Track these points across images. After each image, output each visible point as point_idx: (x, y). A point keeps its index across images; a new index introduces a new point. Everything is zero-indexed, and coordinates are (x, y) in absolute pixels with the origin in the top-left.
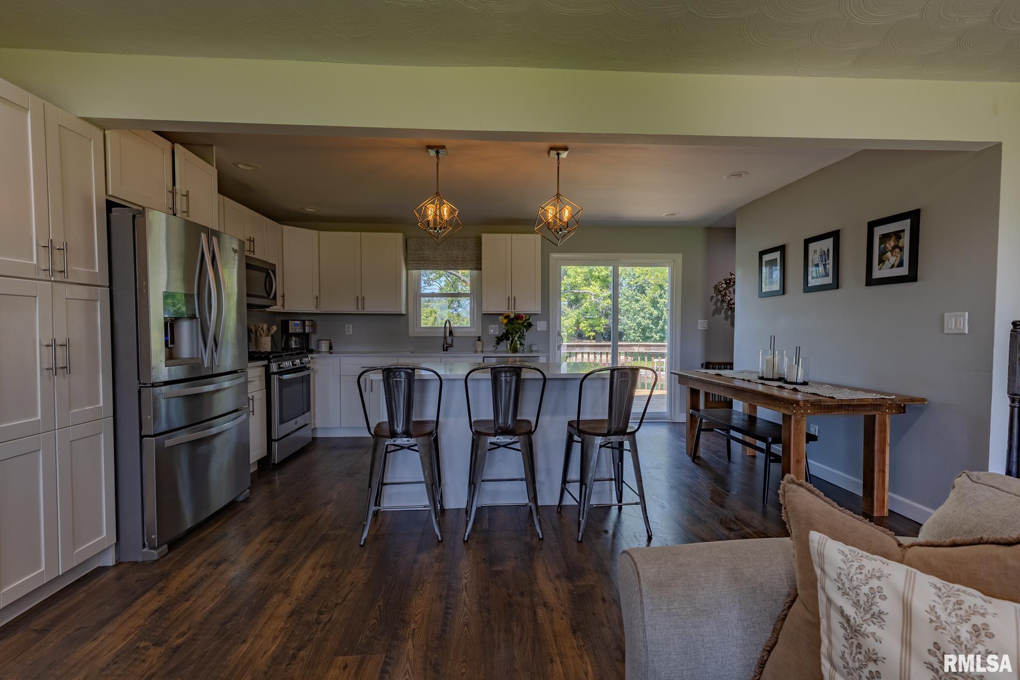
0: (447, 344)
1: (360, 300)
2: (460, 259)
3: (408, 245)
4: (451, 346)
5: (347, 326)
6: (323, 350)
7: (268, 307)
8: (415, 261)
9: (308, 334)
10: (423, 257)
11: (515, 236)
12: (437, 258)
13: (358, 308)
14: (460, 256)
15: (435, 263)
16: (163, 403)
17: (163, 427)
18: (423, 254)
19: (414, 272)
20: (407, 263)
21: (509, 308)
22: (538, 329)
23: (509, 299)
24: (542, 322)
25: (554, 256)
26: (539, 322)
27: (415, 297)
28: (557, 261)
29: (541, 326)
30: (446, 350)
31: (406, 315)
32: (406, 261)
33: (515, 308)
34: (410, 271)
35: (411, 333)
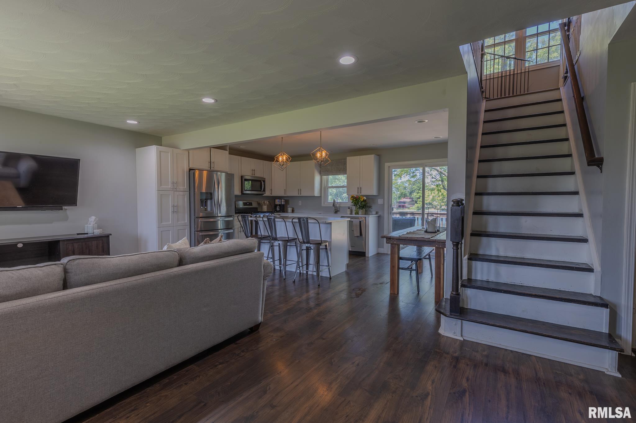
1: (300, 191)
4: (339, 211)
5: (299, 201)
6: (289, 212)
7: (263, 194)
9: (283, 205)
10: (327, 170)
11: (361, 157)
12: (333, 169)
13: (299, 194)
15: (332, 172)
16: (200, 223)
17: (199, 230)
18: (327, 168)
19: (324, 177)
20: (320, 173)
21: (358, 193)
22: (379, 203)
23: (358, 188)
24: (381, 199)
25: (387, 165)
26: (379, 200)
27: (325, 188)
28: (389, 167)
29: (380, 201)
30: (335, 213)
31: (321, 197)
32: (320, 172)
33: (361, 193)
34: (322, 177)
35: (323, 205)
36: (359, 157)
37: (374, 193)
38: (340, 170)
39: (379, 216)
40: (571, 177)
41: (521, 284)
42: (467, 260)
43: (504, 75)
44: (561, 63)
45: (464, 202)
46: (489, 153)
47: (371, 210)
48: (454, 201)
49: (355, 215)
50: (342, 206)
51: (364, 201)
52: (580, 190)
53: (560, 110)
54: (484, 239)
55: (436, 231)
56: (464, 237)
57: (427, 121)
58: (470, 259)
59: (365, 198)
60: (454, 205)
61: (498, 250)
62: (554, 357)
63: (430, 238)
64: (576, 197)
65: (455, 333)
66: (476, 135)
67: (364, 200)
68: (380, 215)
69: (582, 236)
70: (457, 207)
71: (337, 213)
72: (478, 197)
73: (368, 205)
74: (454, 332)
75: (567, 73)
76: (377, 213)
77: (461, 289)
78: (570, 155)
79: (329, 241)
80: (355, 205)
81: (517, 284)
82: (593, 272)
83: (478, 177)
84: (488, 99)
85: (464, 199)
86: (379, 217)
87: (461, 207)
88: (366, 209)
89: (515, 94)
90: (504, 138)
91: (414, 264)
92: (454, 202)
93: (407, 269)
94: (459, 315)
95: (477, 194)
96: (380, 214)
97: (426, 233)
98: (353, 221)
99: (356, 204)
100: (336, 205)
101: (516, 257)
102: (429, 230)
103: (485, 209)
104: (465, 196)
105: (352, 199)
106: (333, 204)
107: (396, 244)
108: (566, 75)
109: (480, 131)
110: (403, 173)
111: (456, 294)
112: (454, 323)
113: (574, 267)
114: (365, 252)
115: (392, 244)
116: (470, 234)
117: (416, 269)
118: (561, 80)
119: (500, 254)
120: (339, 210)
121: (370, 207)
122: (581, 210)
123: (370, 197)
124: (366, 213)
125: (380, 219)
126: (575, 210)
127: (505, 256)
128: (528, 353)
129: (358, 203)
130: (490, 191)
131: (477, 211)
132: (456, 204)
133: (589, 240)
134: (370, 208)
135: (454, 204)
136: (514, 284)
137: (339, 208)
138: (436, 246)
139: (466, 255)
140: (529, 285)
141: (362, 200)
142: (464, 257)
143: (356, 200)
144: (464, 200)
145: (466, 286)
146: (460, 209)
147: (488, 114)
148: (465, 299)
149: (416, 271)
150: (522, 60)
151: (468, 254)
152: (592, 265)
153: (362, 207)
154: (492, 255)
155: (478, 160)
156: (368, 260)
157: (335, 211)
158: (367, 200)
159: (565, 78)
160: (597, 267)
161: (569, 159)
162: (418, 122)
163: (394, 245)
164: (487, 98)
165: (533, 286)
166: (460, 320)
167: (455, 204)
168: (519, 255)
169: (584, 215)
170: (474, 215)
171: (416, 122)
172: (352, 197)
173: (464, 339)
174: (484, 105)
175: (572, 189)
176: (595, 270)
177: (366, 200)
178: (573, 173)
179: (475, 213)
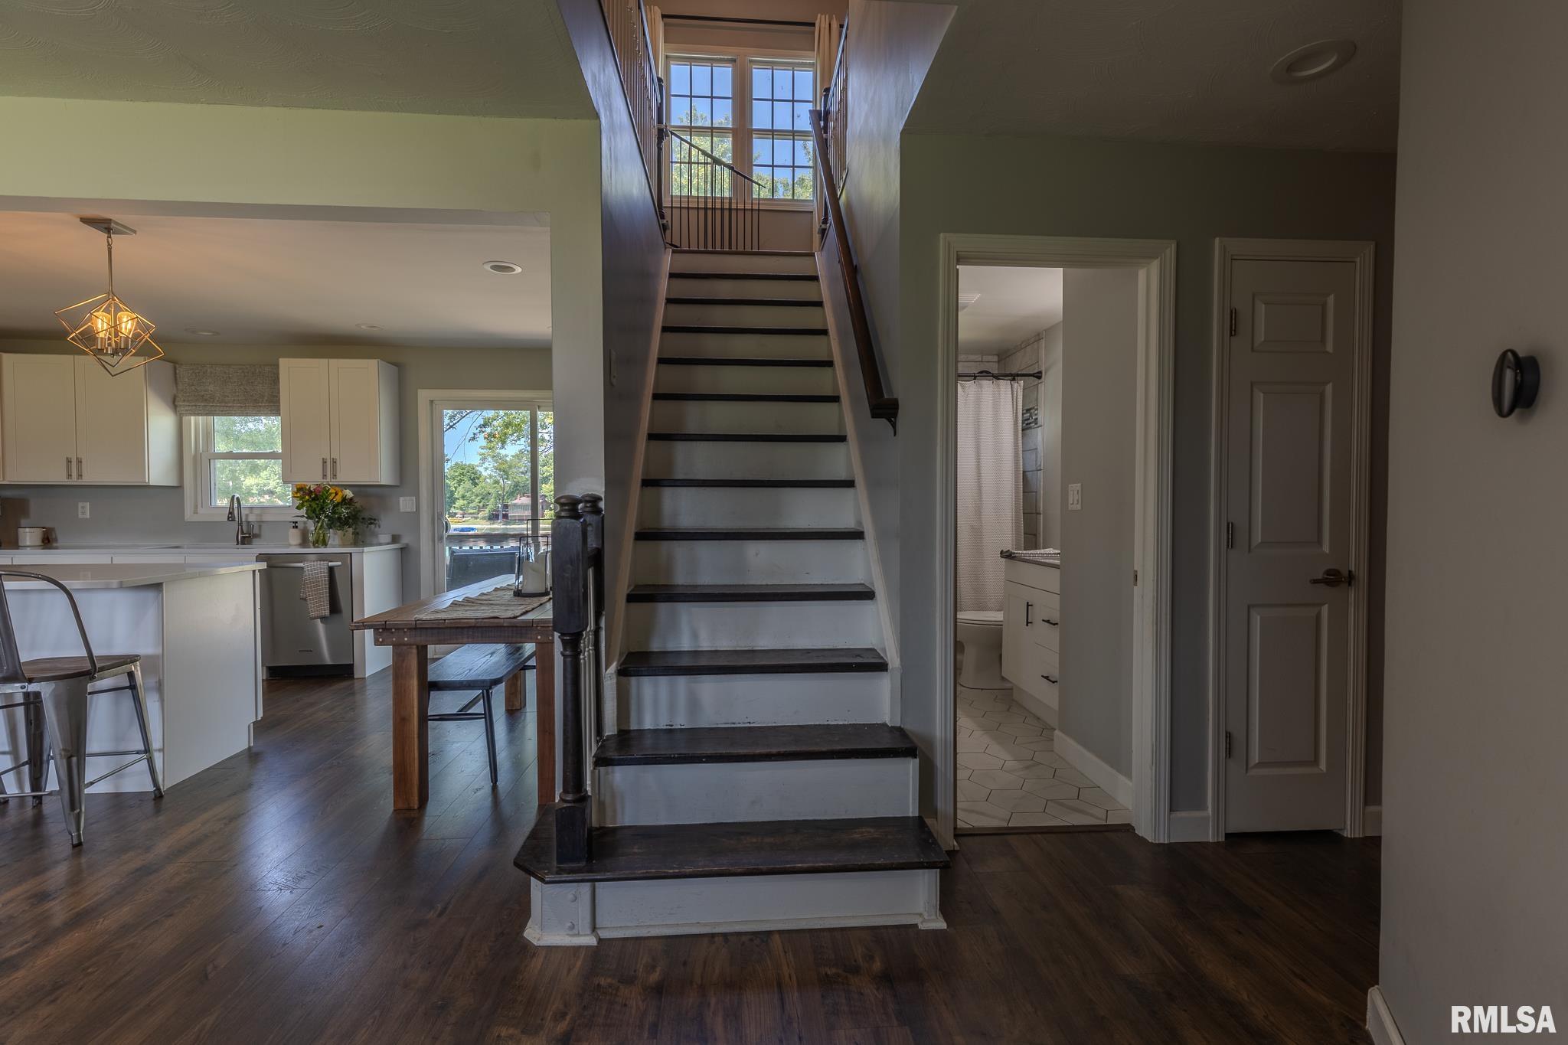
0: (242, 532)
1: (74, 465)
2: (266, 398)
3: (178, 376)
5: (80, 505)
8: (188, 401)
10: (203, 396)
11: (334, 362)
12: (228, 397)
13: (70, 476)
14: (266, 394)
15: (223, 404)
18: (205, 391)
19: (195, 422)
20: (174, 404)
21: (325, 476)
22: (402, 510)
23: (324, 462)
24: (408, 498)
25: (424, 395)
26: (401, 499)
27: (197, 459)
28: (432, 402)
29: (405, 504)
30: (243, 543)
31: (179, 488)
32: (174, 402)
33: (335, 476)
34: (185, 419)
35: (189, 515)
36: (324, 361)
37: (383, 474)
38: (255, 400)
39: (401, 548)
40: (838, 448)
41: (748, 725)
42: (614, 676)
43: (709, 206)
44: (814, 207)
45: (602, 505)
46: (679, 378)
47: (377, 529)
48: (563, 501)
49: (315, 547)
50: (267, 518)
51: (345, 501)
52: (856, 477)
53: (816, 299)
54: (663, 608)
55: (546, 589)
56: (606, 609)
57: (519, 270)
58: (622, 673)
59: (349, 493)
60: (563, 514)
61: (695, 636)
62: (821, 918)
63: (515, 617)
64: (849, 491)
65: (572, 927)
66: (648, 330)
67: (344, 499)
68: (407, 544)
69: (862, 582)
70: (568, 520)
71: (250, 543)
72: (650, 490)
73: (366, 515)
74: (570, 924)
75: (825, 221)
76: (395, 539)
77: (597, 771)
78: (836, 399)
79: (148, 657)
80: (314, 514)
81: (739, 725)
82: (887, 670)
83: (652, 437)
84: (677, 250)
85: (603, 496)
86: (404, 550)
87: (582, 520)
88: (355, 529)
89: (734, 249)
90: (713, 345)
91: (480, 700)
92: (562, 505)
93: (462, 715)
94: (584, 863)
95: (647, 483)
96: (405, 540)
97: (517, 598)
98: (302, 568)
99: (314, 511)
100: (247, 515)
101: (738, 649)
102: (530, 588)
103: (667, 523)
104: (605, 488)
105: (299, 495)
106: (230, 513)
107: (409, 645)
108: (823, 226)
109: (658, 322)
110: (511, 432)
111: (574, 801)
112: (570, 897)
113: (852, 664)
114: (353, 664)
115: (396, 646)
116: (625, 597)
117: (485, 714)
118: (817, 237)
119: (699, 647)
120: (256, 531)
121: (372, 521)
122: (860, 523)
123: (370, 490)
124: (359, 541)
125: (406, 559)
126: (848, 523)
127: (713, 649)
128: (764, 929)
129: (322, 509)
130: (680, 476)
131: (649, 529)
132: (569, 510)
133: (877, 594)
134: (371, 523)
135: (561, 510)
136: (733, 726)
137: (260, 527)
138: (537, 638)
139: (611, 664)
140: (764, 723)
141: (338, 499)
142: (606, 670)
143: (312, 500)
144: (600, 499)
145: (612, 760)
146: (579, 526)
147: (678, 282)
148: (608, 801)
149: (485, 718)
150: (745, 177)
151: (617, 657)
152: (884, 650)
153: (338, 522)
154: (682, 649)
155: (651, 392)
156: (363, 688)
157: (243, 538)
158: (356, 500)
159: (823, 232)
160: (893, 658)
161: (833, 406)
162: (493, 267)
163: (405, 647)
164: (676, 247)
165: (774, 725)
166: (589, 884)
167: (565, 510)
168: (743, 645)
169: (866, 535)
170: (639, 542)
171: (488, 267)
172: (300, 489)
173: (600, 940)
174: (667, 261)
175: (842, 475)
176: (890, 667)
177: (351, 499)
178: (842, 439)
179: (640, 536)
